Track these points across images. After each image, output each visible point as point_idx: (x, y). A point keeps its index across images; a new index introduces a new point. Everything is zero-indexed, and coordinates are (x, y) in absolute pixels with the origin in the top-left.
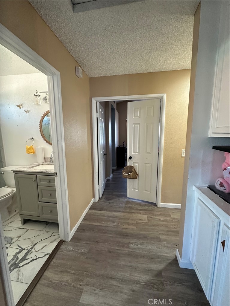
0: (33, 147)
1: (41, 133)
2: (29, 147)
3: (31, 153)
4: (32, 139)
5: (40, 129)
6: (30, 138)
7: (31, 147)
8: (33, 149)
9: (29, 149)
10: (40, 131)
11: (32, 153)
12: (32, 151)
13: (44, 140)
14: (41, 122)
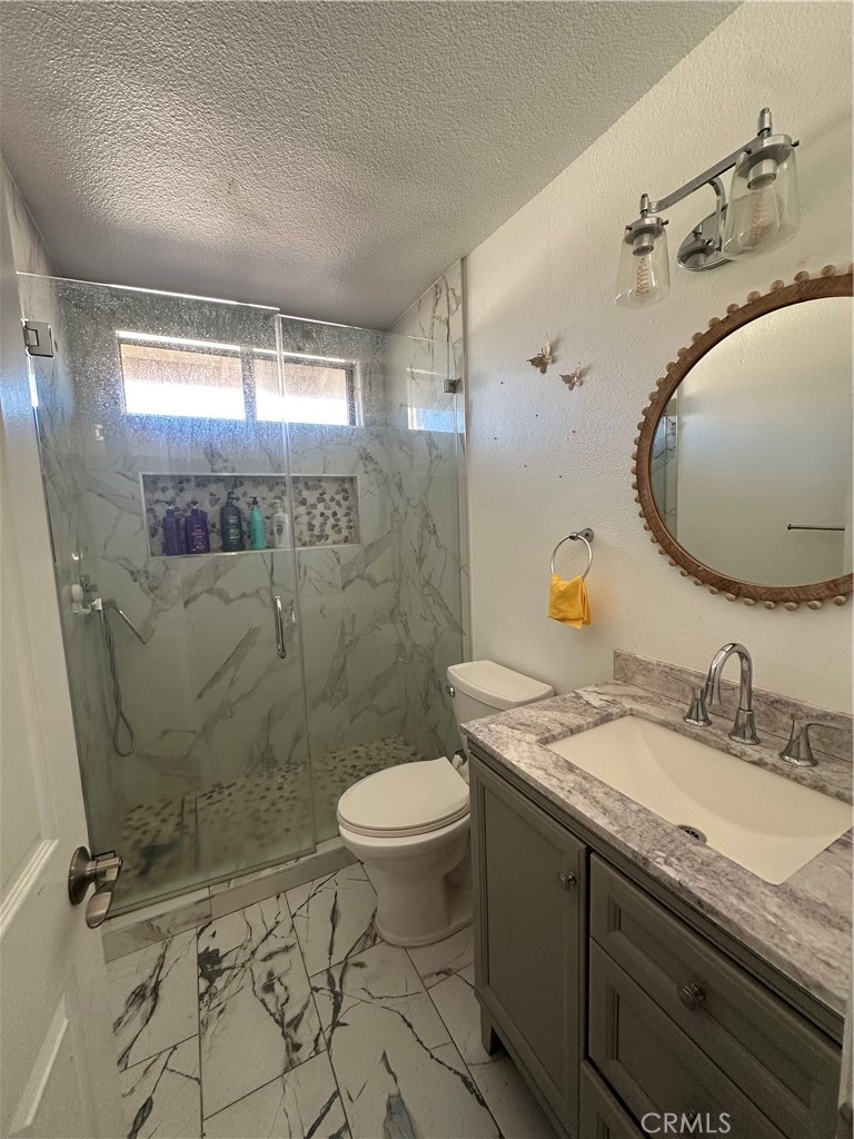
0: (590, 585)
1: (640, 500)
2: (563, 584)
3: (570, 624)
4: (587, 535)
5: (637, 472)
6: (578, 528)
7: (575, 585)
8: (584, 600)
9: (564, 596)
10: (638, 486)
11: (578, 626)
12: (575, 610)
13: (658, 547)
14: (652, 425)
